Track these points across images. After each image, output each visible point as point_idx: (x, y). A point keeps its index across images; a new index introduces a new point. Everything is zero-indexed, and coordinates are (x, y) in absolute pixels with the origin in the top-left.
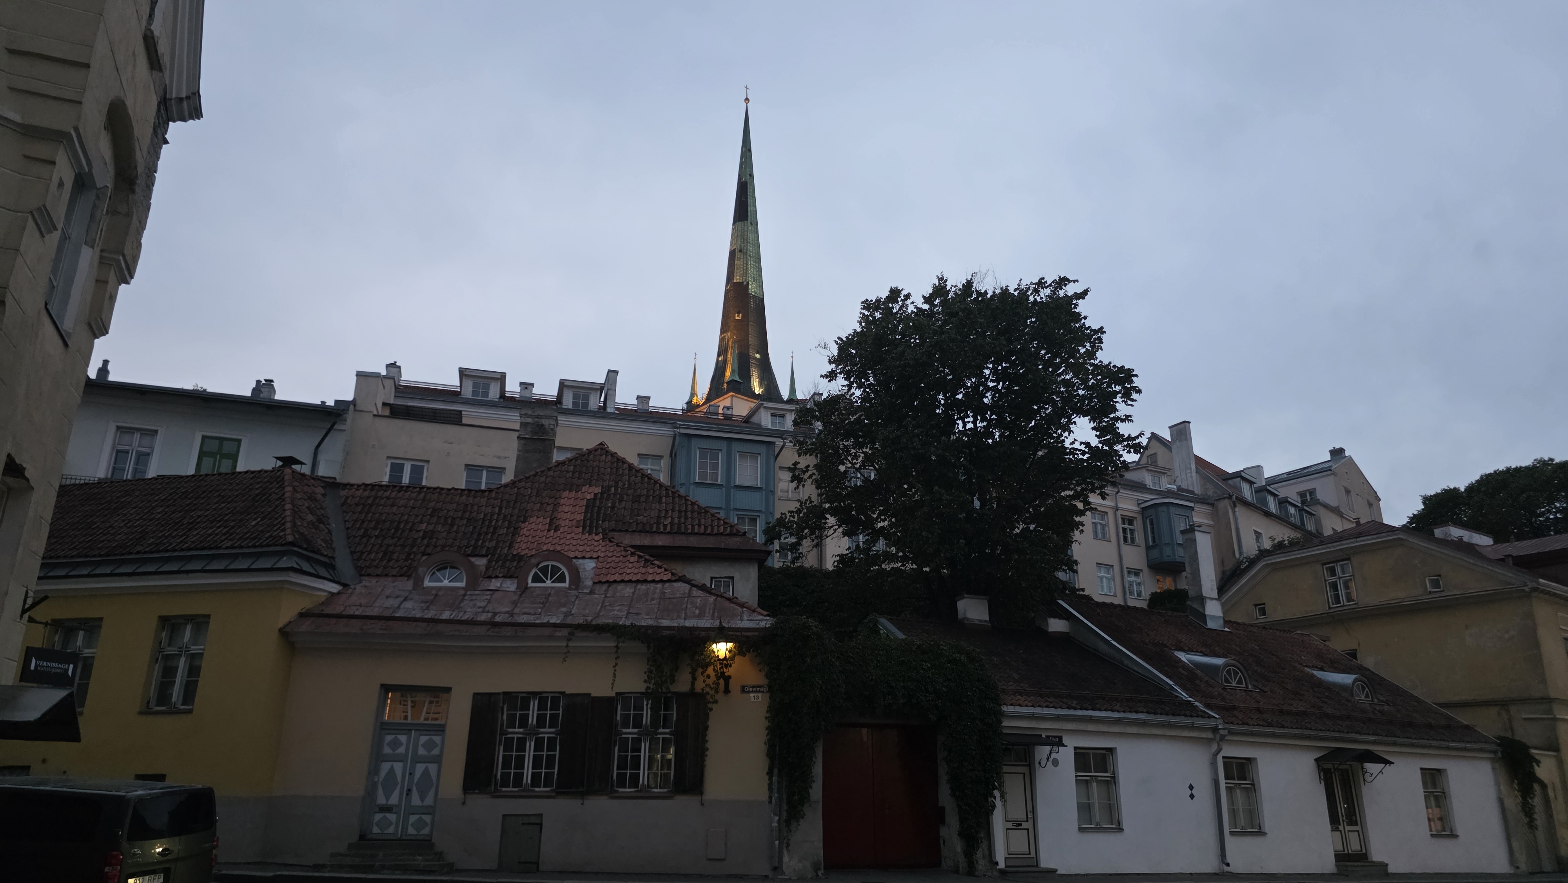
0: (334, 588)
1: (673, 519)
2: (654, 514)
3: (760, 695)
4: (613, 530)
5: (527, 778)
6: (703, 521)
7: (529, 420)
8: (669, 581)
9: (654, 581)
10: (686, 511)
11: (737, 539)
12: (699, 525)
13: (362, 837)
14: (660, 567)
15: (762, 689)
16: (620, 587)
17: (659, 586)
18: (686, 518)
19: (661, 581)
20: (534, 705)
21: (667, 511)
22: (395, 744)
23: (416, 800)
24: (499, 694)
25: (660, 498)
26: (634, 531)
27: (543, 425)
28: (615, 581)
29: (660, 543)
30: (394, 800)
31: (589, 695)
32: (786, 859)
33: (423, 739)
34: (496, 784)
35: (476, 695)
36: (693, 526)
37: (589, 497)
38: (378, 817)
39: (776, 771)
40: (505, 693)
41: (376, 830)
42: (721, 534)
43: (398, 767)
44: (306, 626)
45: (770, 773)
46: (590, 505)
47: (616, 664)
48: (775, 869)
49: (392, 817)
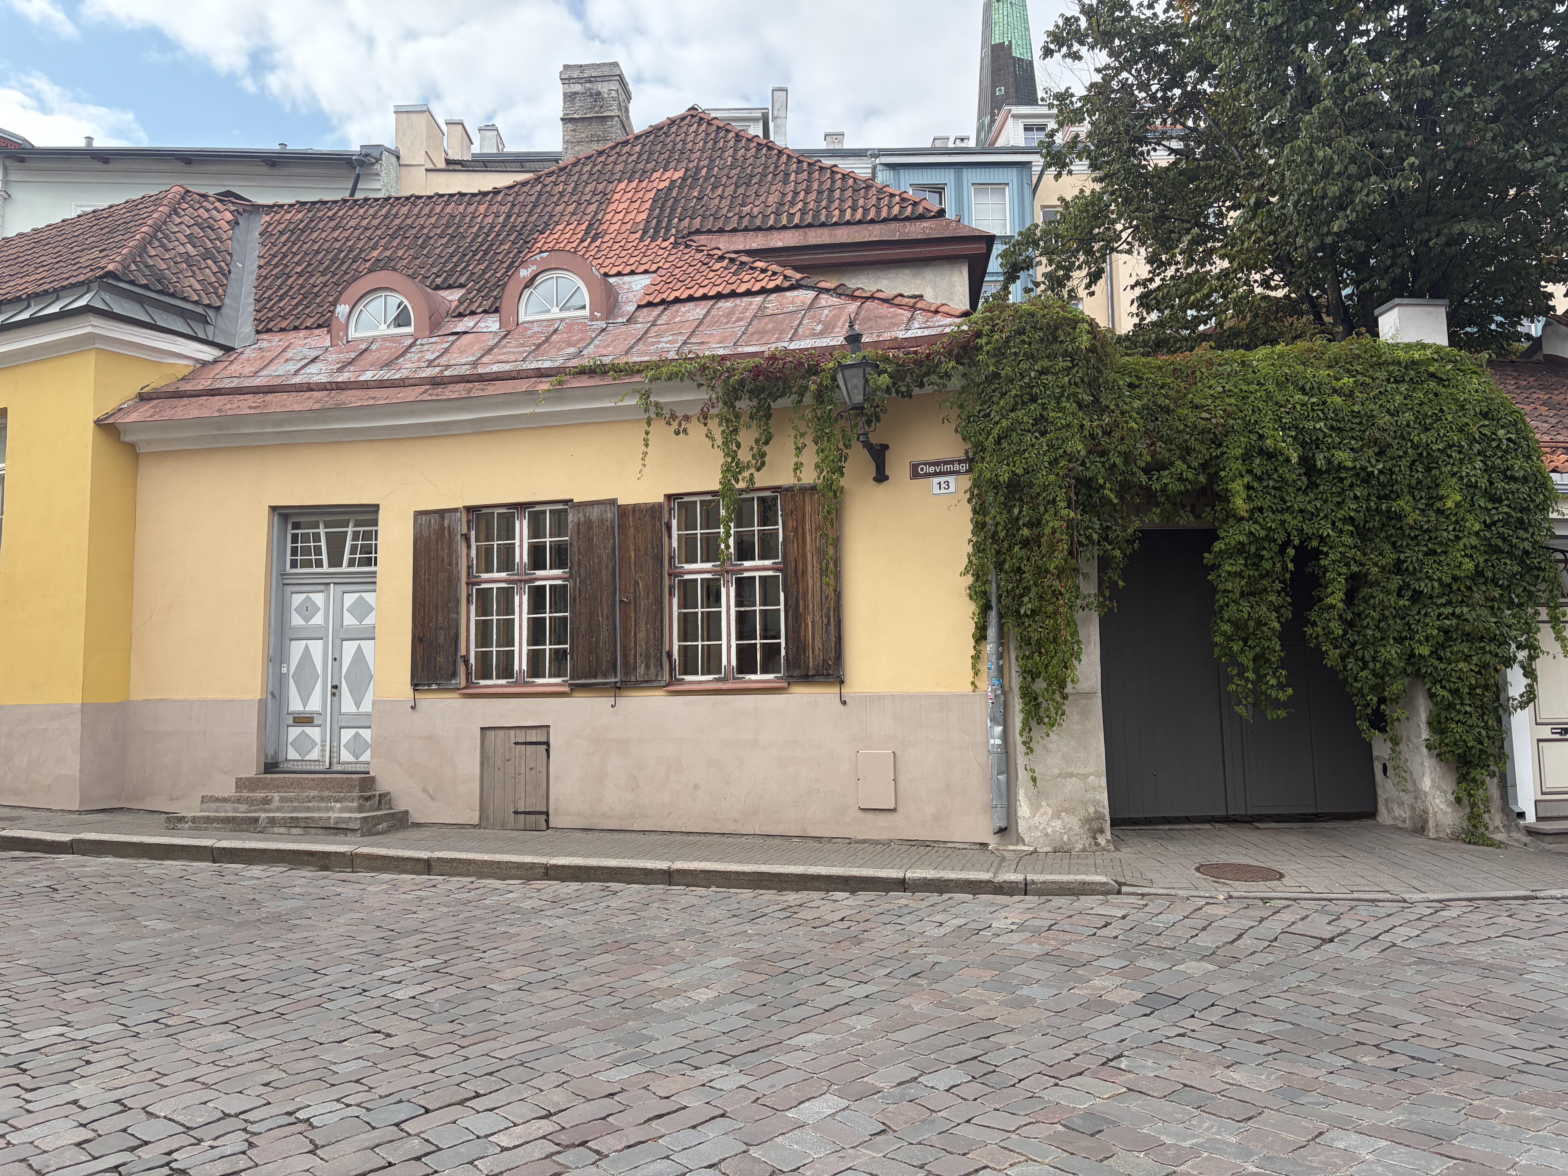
1: (806, 204)
2: (772, 199)
4: (698, 232)
5: (521, 662)
6: (861, 202)
7: (577, 88)
8: (778, 289)
9: (748, 293)
10: (831, 191)
11: (926, 224)
12: (854, 209)
13: (271, 766)
14: (763, 271)
16: (684, 308)
17: (759, 299)
18: (831, 201)
19: (763, 291)
20: (522, 527)
21: (796, 193)
22: (308, 610)
23: (348, 705)
24: (456, 510)
25: (787, 175)
26: (734, 230)
27: (599, 94)
28: (677, 300)
29: (780, 244)
30: (314, 705)
31: (613, 502)
32: (1024, 809)
33: (350, 599)
34: (469, 673)
35: (418, 514)
36: (842, 212)
37: (662, 185)
38: (294, 732)
39: (992, 632)
40: (469, 509)
41: (292, 754)
42: (896, 219)
43: (316, 648)
44: (143, 413)
45: (980, 636)
46: (661, 198)
48: (1002, 831)
49: (314, 732)
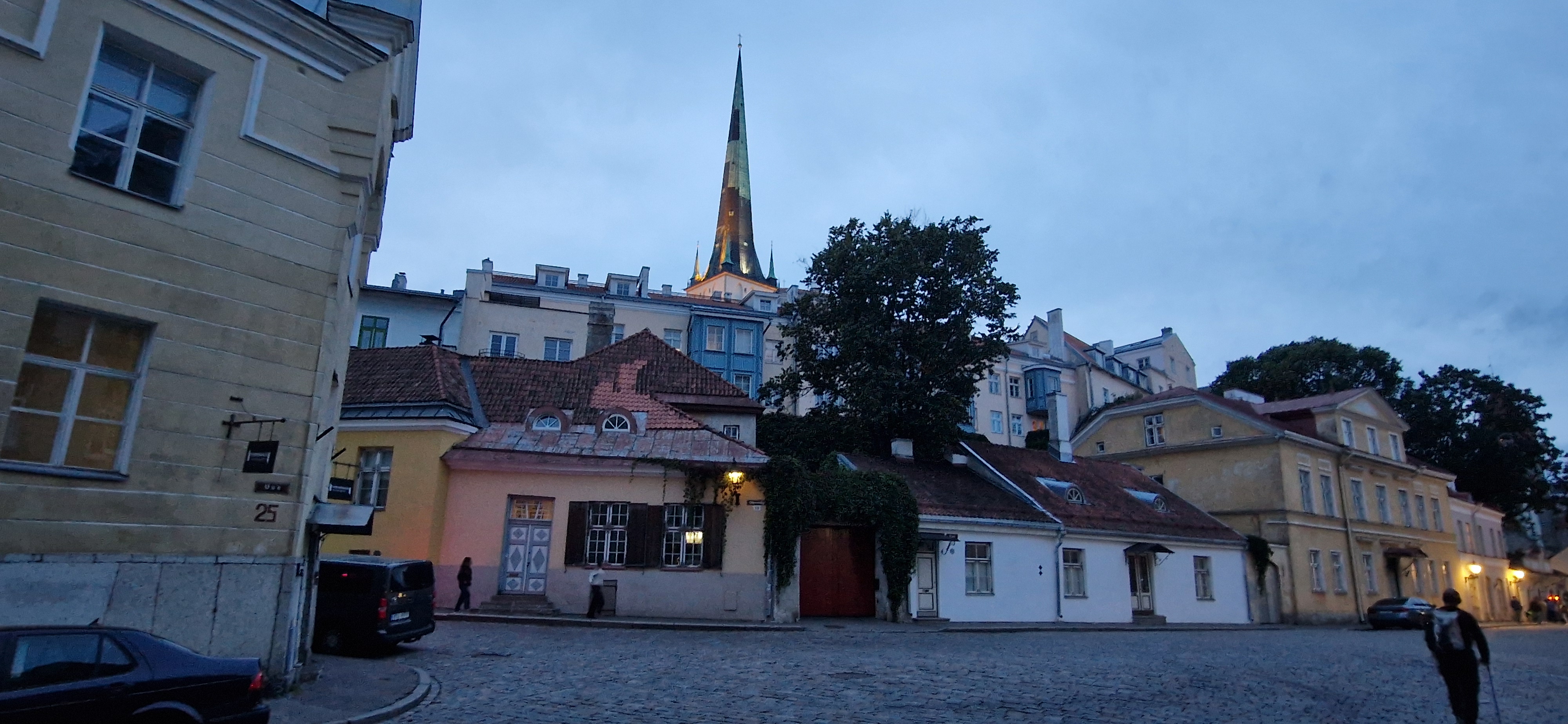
0: (474, 430)
1: (697, 384)
2: (684, 381)
3: (759, 506)
4: (657, 392)
5: (606, 558)
6: (718, 386)
7: (595, 311)
8: (697, 429)
9: (686, 429)
10: (706, 379)
11: (742, 399)
12: (716, 389)
13: (500, 592)
14: (690, 419)
15: (761, 503)
16: (665, 432)
17: (691, 432)
18: (706, 384)
19: (692, 429)
20: (610, 510)
21: (693, 379)
22: (519, 534)
23: (533, 569)
24: (586, 502)
25: (688, 369)
26: (671, 393)
27: (605, 316)
28: (661, 429)
29: (689, 402)
30: (519, 569)
31: (646, 504)
32: (775, 610)
33: (537, 531)
34: (586, 560)
35: (571, 502)
36: (711, 390)
37: (639, 368)
38: (509, 579)
39: (770, 556)
40: (590, 502)
41: (508, 588)
42: (731, 396)
43: (521, 548)
44: (458, 455)
45: (766, 556)
46: (640, 374)
47: (665, 486)
48: (768, 616)
49: (518, 580)
